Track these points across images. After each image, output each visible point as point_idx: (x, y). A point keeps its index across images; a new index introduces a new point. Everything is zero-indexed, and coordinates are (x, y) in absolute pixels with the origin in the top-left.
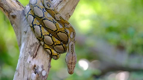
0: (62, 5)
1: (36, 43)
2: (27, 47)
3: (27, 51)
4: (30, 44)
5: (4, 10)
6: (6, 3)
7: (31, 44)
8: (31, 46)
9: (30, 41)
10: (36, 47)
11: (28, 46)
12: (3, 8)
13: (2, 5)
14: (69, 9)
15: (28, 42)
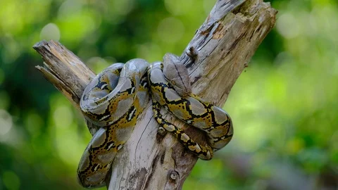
0: (200, 85)
1: (144, 170)
2: (123, 179)
3: (123, 188)
4: (131, 173)
5: (73, 97)
6: (78, 81)
7: (132, 171)
8: (133, 177)
9: (129, 165)
10: (143, 180)
11: (125, 177)
12: (70, 93)
13: (69, 85)
14: (215, 95)
15: (126, 168)
